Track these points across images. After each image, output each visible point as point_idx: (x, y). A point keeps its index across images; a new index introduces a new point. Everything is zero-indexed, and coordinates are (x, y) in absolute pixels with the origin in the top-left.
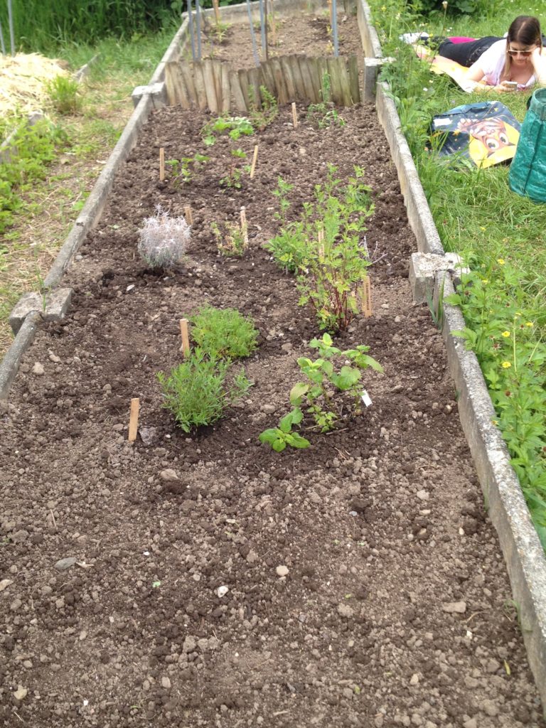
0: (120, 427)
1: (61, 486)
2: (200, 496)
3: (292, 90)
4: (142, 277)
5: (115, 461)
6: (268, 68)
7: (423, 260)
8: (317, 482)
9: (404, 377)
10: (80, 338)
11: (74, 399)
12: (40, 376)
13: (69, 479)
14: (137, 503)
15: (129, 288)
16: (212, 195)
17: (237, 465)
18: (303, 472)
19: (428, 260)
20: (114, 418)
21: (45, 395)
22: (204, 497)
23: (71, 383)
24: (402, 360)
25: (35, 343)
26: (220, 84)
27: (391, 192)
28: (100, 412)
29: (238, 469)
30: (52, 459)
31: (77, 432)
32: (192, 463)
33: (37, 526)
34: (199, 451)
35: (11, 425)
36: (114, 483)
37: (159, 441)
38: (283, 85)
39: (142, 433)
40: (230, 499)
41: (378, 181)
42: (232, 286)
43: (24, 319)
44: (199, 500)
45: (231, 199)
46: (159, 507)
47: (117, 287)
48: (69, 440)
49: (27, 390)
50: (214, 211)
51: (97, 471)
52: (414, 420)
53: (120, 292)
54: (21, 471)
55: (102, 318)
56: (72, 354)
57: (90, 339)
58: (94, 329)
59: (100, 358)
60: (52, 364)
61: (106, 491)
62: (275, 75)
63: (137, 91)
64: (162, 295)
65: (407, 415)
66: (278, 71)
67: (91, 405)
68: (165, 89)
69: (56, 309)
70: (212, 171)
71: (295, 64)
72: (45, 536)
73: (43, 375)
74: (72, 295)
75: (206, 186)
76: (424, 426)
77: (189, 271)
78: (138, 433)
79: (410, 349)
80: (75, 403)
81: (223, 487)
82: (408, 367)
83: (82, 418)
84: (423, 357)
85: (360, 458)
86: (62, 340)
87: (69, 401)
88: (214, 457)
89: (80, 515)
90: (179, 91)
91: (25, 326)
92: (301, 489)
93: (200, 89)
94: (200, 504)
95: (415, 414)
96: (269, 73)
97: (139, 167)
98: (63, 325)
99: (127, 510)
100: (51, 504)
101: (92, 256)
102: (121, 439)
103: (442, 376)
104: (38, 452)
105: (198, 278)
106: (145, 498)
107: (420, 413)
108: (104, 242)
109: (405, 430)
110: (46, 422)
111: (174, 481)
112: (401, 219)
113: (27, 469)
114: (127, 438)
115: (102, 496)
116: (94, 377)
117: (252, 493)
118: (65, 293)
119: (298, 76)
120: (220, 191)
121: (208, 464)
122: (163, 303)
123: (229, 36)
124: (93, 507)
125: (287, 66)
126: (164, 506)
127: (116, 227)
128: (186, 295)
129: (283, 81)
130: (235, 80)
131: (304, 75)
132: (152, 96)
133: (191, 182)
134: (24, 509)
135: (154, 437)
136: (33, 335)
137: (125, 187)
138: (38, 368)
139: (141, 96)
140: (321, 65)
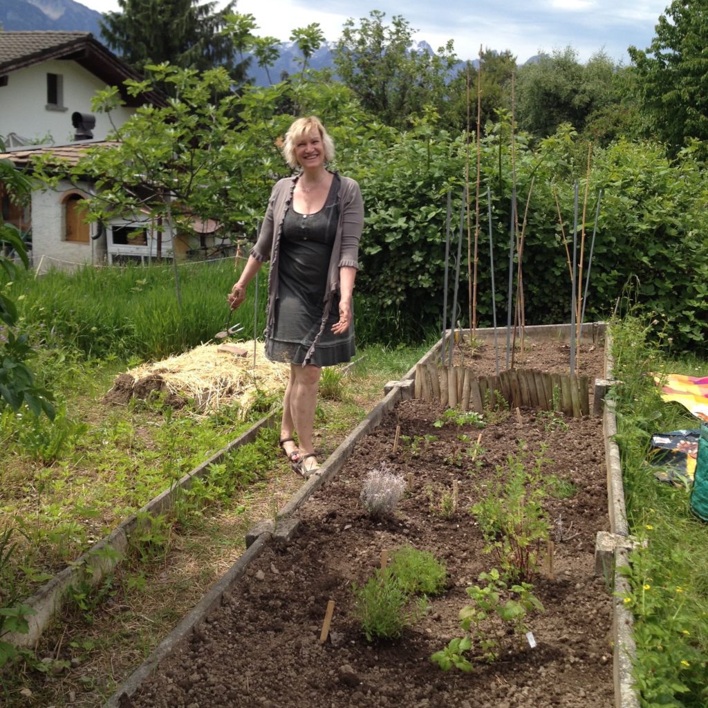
0: (315, 628)
1: (258, 663)
2: (369, 691)
3: (526, 397)
4: (360, 521)
5: (306, 652)
6: (505, 377)
7: (606, 538)
8: (472, 697)
9: (570, 630)
10: (298, 558)
11: (284, 602)
12: (260, 581)
13: (266, 659)
14: (316, 687)
15: (347, 527)
16: (434, 469)
17: (407, 675)
18: (462, 688)
19: (611, 538)
20: (312, 622)
21: (261, 597)
22: (373, 693)
23: (283, 591)
24: (572, 617)
25: (262, 556)
26: (462, 386)
27: (598, 487)
28: (301, 616)
29: (407, 678)
30: (256, 643)
31: (280, 627)
32: (368, 667)
33: (234, 686)
34: (376, 658)
35: (230, 612)
36: (301, 670)
37: (345, 643)
38: (518, 393)
39: (332, 636)
40: (394, 698)
41: (589, 477)
42: (434, 539)
43: (257, 537)
44: (368, 695)
45: (451, 474)
46: (334, 694)
47: (337, 525)
48: (272, 633)
49: (247, 591)
50: (434, 481)
51: (290, 657)
52: (572, 664)
53: (338, 529)
54: (230, 646)
55: (320, 545)
56: (289, 568)
57: (306, 559)
58: (311, 553)
59: (311, 576)
60: (271, 575)
61: (293, 673)
62: (512, 383)
63: (389, 384)
64: (373, 537)
65: (565, 659)
66: (514, 381)
67: (295, 609)
68: (413, 385)
69: (285, 533)
70: (440, 451)
71: (530, 377)
72: (239, 695)
73: (262, 581)
74: (299, 525)
75: (430, 462)
76: (579, 670)
77: (401, 522)
78: (329, 636)
79: (581, 609)
80: (283, 605)
81: (391, 689)
82: (577, 624)
83: (286, 618)
84: (591, 617)
85: (515, 686)
86: (284, 558)
87: (279, 603)
88: (388, 666)
89: (269, 686)
90: (425, 387)
91: (257, 542)
92: (457, 700)
93: (442, 387)
94: (368, 698)
95: (572, 659)
96: (506, 381)
97: (378, 441)
98: (287, 546)
99: (308, 691)
100: (249, 673)
101: (323, 499)
102: (314, 637)
103: (606, 634)
104: (246, 636)
105: (407, 528)
106: (324, 685)
107: (577, 659)
108: (334, 491)
109: (562, 671)
110: (258, 615)
111: (350, 674)
112: (601, 510)
113: (235, 645)
114: (319, 637)
115: (290, 677)
116: (303, 590)
117: (414, 697)
118: (294, 522)
119: (532, 387)
120: (442, 467)
121: (382, 670)
122: (373, 542)
123: (482, 352)
124: (281, 683)
125: (523, 377)
126: (338, 694)
127: (347, 482)
128: (393, 540)
129: (518, 390)
130: (475, 385)
131: (538, 387)
132: (402, 389)
133: (419, 457)
134: (226, 672)
135: (341, 641)
136: (261, 550)
137: (362, 454)
138: (260, 574)
139: (392, 388)
140: (554, 379)
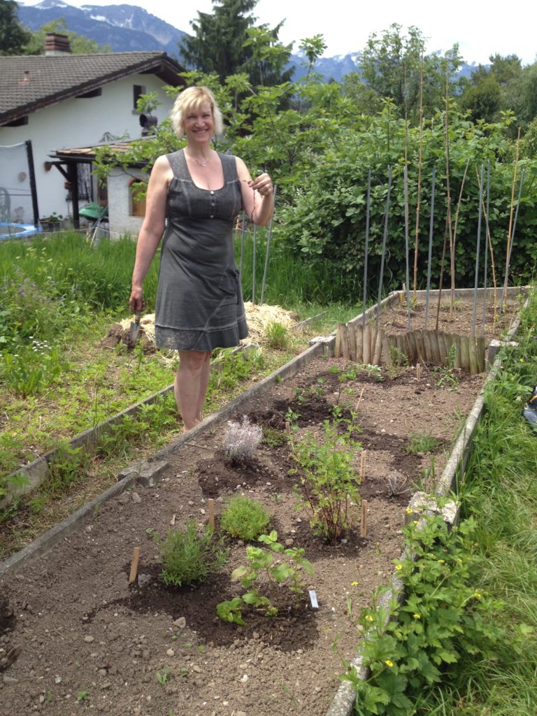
3: (429, 354)
7: (422, 498)
19: (425, 500)
26: (374, 344)
38: (423, 350)
39: (140, 577)
43: (125, 476)
62: (417, 342)
63: (314, 340)
66: (419, 340)
68: (334, 341)
69: (149, 474)
71: (433, 337)
74: (167, 467)
77: (260, 467)
78: (137, 577)
90: (343, 343)
91: (123, 480)
93: (358, 344)
96: (412, 340)
118: (161, 465)
119: (434, 345)
123: (419, 311)
125: (427, 337)
129: (422, 347)
130: (385, 342)
131: (440, 346)
132: (322, 344)
139: (315, 343)
140: (454, 339)
